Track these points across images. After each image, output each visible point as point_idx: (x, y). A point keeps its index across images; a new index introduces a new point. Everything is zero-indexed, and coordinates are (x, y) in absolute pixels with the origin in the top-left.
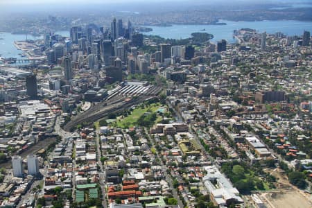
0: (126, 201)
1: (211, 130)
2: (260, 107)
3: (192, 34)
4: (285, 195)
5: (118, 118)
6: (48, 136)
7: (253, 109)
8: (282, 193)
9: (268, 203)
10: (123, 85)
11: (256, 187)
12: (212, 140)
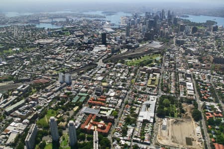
0: (94, 107)
1: (173, 74)
2: (209, 65)
3: (207, 21)
4: (183, 123)
5: (133, 59)
6: (93, 64)
7: (205, 66)
8: (182, 121)
9: (169, 126)
10: (150, 43)
11: (170, 114)
12: (168, 80)
